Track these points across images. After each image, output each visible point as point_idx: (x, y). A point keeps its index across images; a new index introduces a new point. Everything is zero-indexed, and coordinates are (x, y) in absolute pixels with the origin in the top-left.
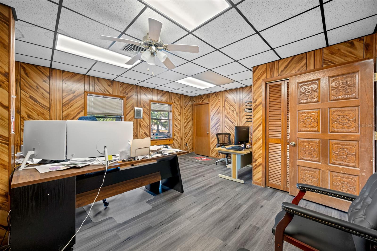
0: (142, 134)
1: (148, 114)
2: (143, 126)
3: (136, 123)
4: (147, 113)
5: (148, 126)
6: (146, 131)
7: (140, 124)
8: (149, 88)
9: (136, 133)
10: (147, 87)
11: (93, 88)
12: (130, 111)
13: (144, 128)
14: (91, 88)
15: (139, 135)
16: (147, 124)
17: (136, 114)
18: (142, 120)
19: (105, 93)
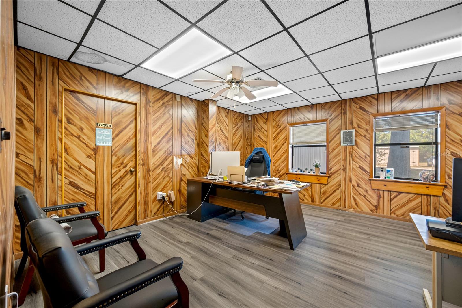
0: (354, 169)
1: (367, 137)
2: (357, 156)
3: (344, 153)
4: (365, 136)
5: (367, 157)
6: (364, 165)
7: (350, 153)
8: (370, 96)
9: (343, 166)
10: (366, 96)
11: (294, 119)
12: (335, 136)
13: (359, 159)
14: (292, 119)
15: (350, 169)
16: (366, 154)
17: (344, 139)
18: (355, 147)
19: (305, 121)
